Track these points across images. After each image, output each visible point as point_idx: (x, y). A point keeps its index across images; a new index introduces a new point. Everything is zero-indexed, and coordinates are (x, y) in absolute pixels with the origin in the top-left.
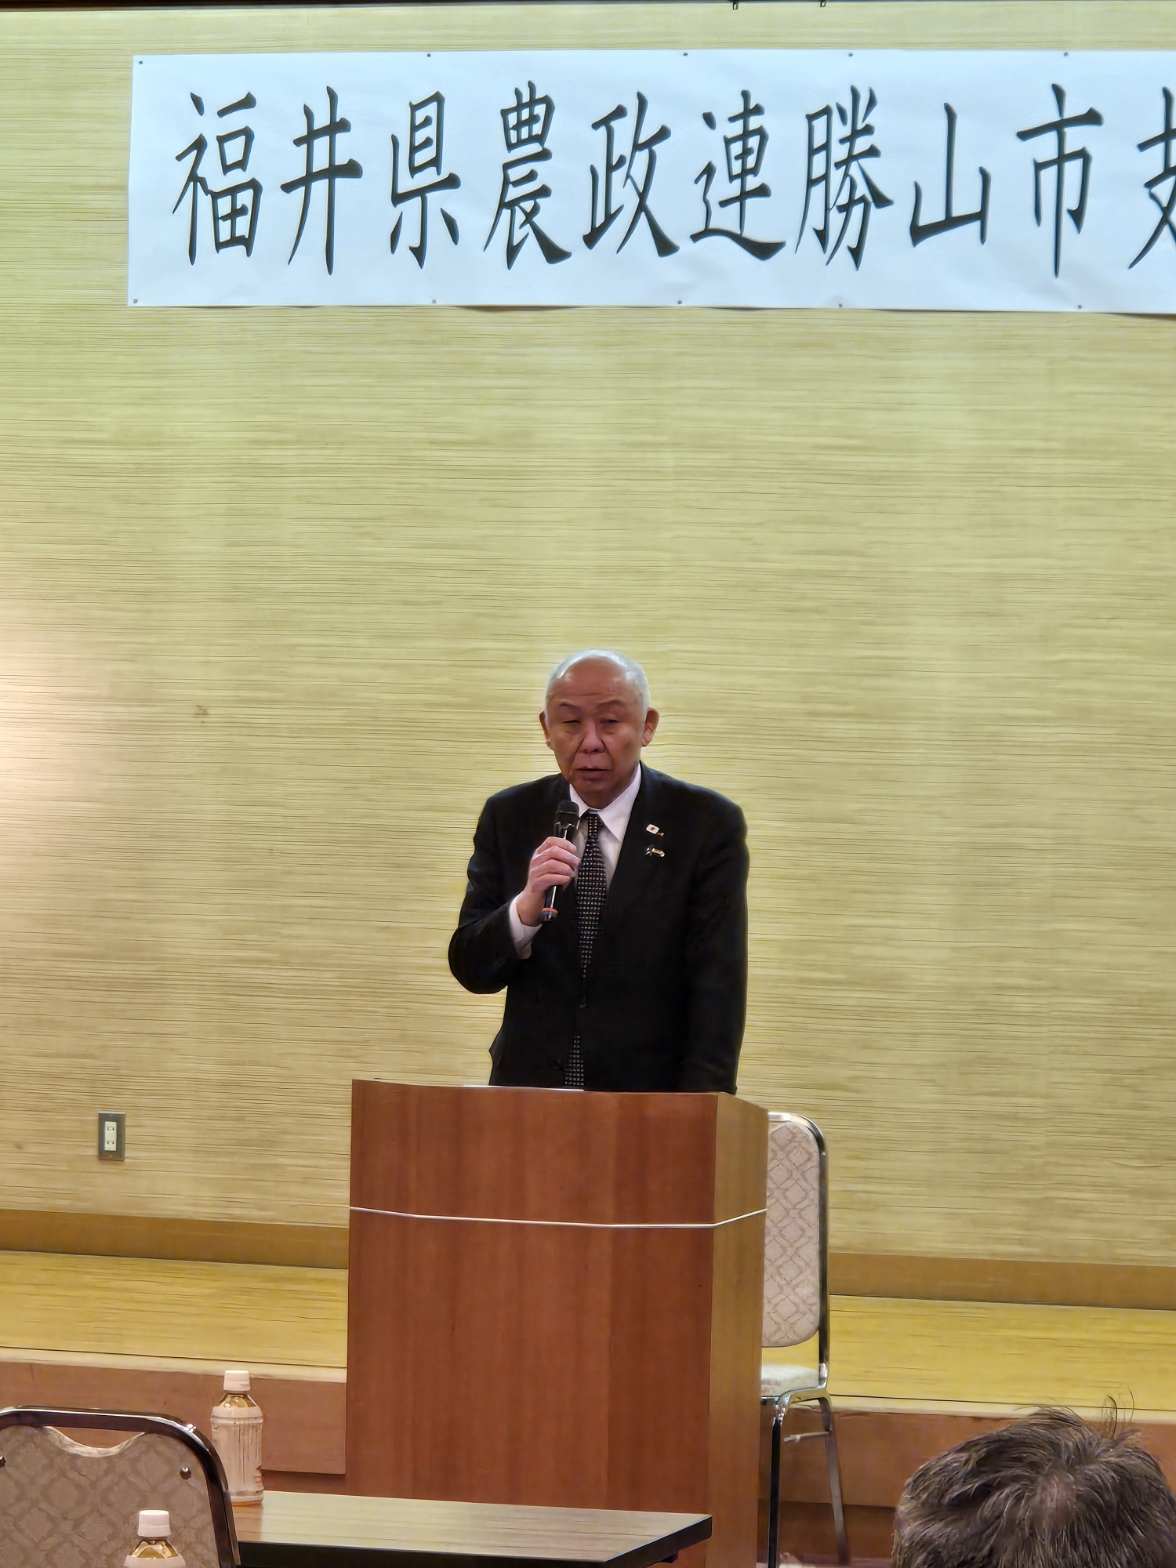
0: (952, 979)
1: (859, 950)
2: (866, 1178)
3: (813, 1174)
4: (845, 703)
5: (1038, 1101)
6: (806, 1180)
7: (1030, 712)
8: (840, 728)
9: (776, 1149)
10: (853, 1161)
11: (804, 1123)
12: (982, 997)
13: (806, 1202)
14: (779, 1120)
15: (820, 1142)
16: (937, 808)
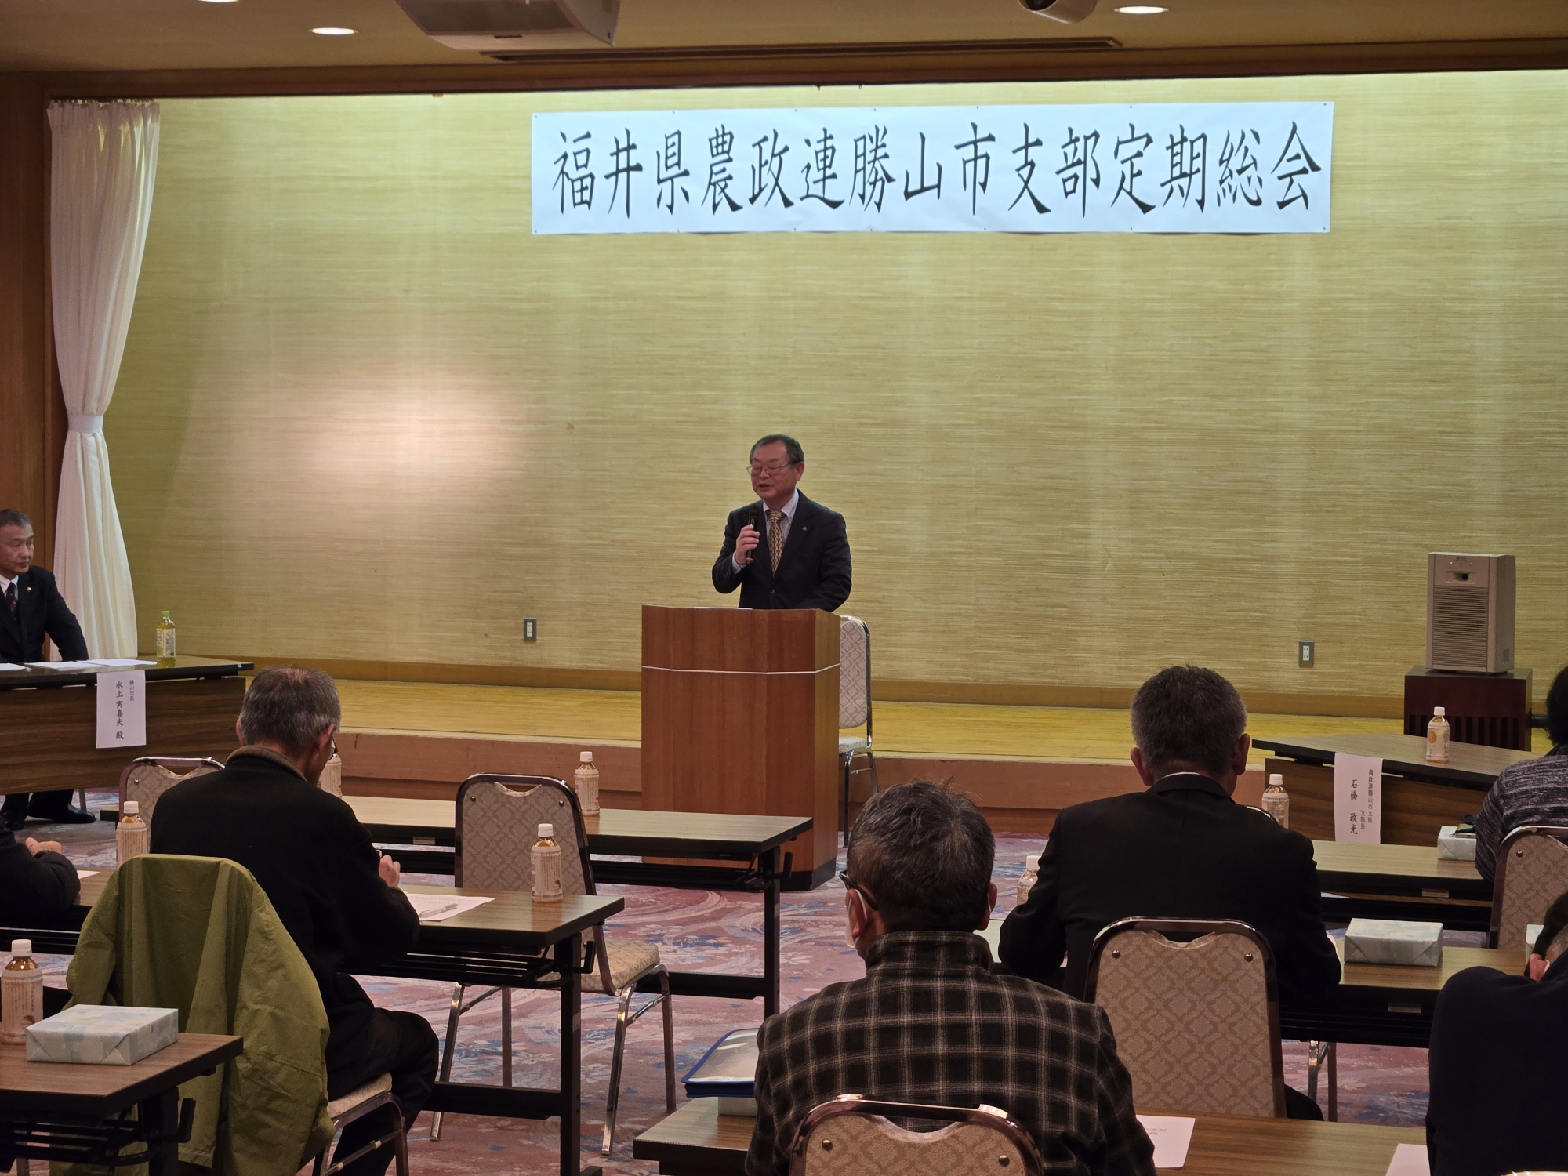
1: (884, 536)
2: (890, 645)
3: (863, 646)
5: (971, 607)
6: (860, 648)
7: (964, 422)
8: (874, 431)
9: (845, 633)
10: (883, 637)
11: (859, 622)
12: (943, 558)
13: (860, 659)
14: (846, 619)
15: (866, 629)
16: (921, 468)
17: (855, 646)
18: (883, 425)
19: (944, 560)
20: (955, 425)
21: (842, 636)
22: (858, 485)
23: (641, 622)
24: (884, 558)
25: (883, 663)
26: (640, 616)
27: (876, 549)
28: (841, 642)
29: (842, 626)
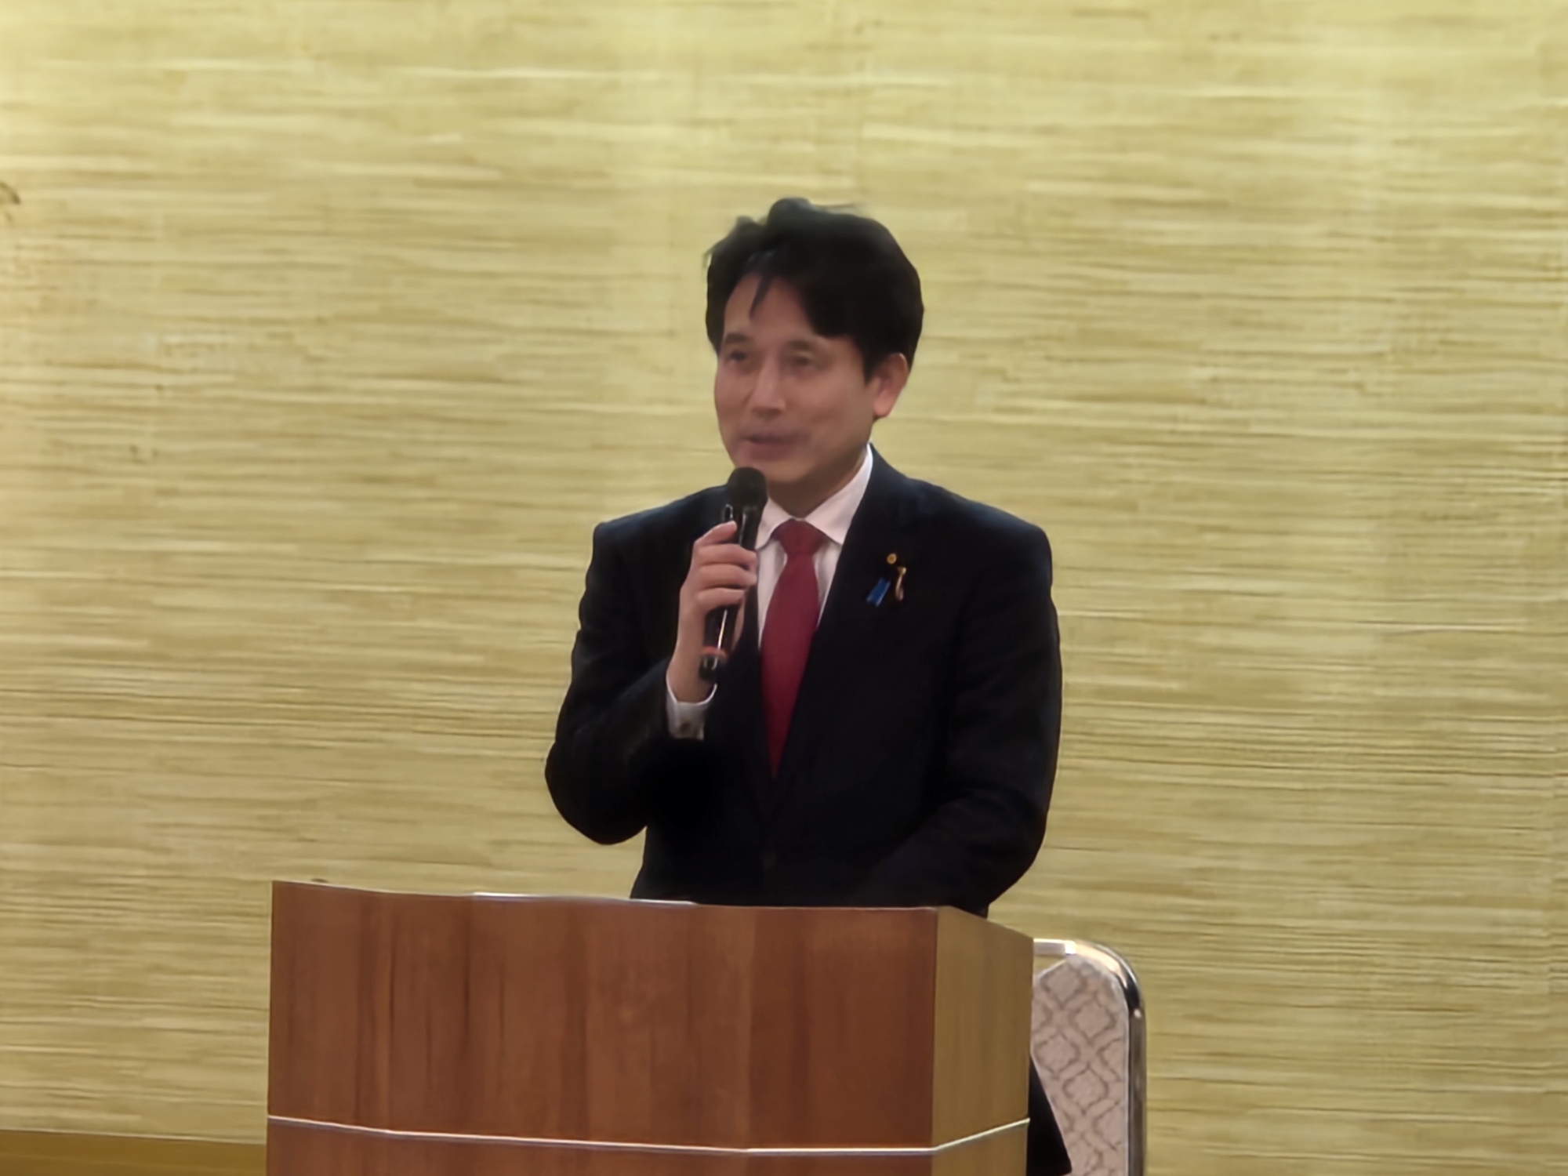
0: (1379, 692)
1: (1210, 638)
2: (1222, 1056)
3: (1119, 1055)
4: (1187, 184)
5: (1535, 915)
6: (1105, 1063)
7: (1522, 202)
8: (1176, 230)
9: (1051, 1005)
10: (1198, 1028)
11: (1108, 963)
12: (1434, 726)
13: (1106, 1104)
14: (1055, 953)
15: (1133, 997)
16: (1352, 377)
17: (1088, 1053)
18: (1214, 207)
19: (1438, 735)
20: (1488, 215)
21: (1037, 1017)
22: (1111, 438)
23: (267, 952)
24: (1208, 721)
25: (1198, 1125)
26: (265, 929)
27: (1175, 686)
28: (1036, 1039)
29: (1037, 978)
